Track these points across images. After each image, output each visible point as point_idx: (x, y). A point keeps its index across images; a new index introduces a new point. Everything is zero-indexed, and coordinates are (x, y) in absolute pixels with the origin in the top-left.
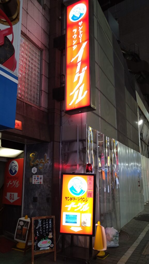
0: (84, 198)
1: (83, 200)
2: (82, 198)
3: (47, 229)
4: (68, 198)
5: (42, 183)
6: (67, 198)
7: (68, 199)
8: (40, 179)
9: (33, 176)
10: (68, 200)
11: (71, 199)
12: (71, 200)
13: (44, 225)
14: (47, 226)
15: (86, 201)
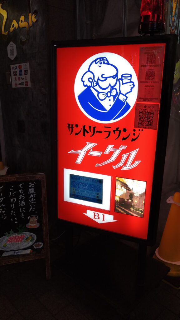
0: (125, 130)
1: (123, 135)
2: (117, 129)
3: (22, 207)
4: (74, 126)
5: (29, 85)
6: (72, 128)
7: (76, 130)
8: (25, 74)
9: (12, 66)
10: (76, 134)
11: (85, 130)
12: (84, 135)
13: (12, 197)
14: (21, 200)
15: (133, 140)
